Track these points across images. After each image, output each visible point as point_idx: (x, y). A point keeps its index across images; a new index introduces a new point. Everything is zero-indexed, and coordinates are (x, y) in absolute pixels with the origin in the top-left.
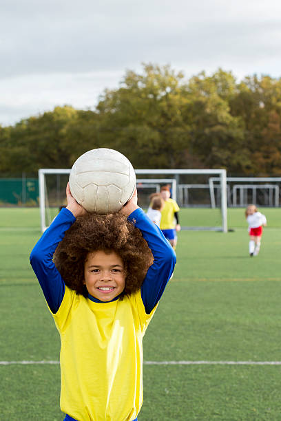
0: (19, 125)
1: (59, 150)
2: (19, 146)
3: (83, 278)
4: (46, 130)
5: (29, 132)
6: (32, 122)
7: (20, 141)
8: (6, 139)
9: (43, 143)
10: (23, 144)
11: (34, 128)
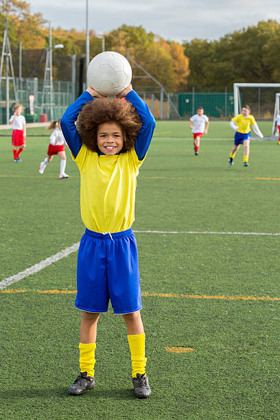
0: (224, 40)
1: (262, 66)
2: (223, 61)
3: (96, 141)
4: (249, 45)
5: (234, 47)
6: (237, 37)
7: (224, 56)
8: (211, 54)
9: (247, 57)
10: (227, 60)
11: (238, 43)
